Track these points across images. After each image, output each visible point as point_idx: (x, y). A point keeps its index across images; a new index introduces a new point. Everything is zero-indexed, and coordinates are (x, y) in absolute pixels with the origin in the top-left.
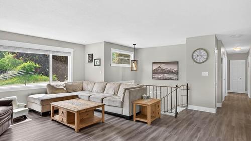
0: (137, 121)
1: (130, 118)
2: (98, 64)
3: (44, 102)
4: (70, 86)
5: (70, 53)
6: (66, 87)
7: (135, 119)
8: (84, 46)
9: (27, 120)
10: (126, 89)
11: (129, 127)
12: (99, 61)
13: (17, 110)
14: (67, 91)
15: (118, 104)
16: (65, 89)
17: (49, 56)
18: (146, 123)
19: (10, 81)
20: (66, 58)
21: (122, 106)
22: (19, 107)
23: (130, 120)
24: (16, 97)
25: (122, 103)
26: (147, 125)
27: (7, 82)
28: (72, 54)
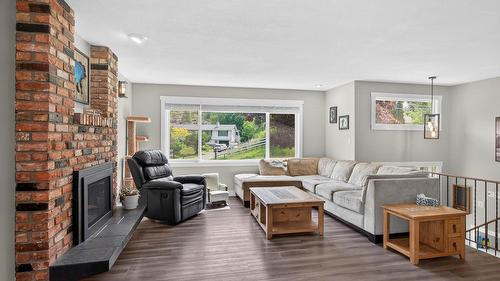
0: (389, 249)
1: (378, 240)
2: (345, 125)
3: (247, 185)
4: (296, 164)
5: (297, 108)
6: (288, 166)
7: (387, 243)
8: (324, 94)
9: (226, 208)
10: (370, 178)
11: (361, 256)
12: (346, 120)
13: (215, 193)
14: (289, 173)
15: (356, 207)
16: (286, 169)
17: (265, 115)
18: (408, 258)
19: (250, 154)
20: (292, 117)
21: (362, 211)
22: (220, 188)
23: (376, 243)
24: (217, 174)
25: (363, 204)
26: (407, 262)
27: (247, 155)
28: (301, 109)
